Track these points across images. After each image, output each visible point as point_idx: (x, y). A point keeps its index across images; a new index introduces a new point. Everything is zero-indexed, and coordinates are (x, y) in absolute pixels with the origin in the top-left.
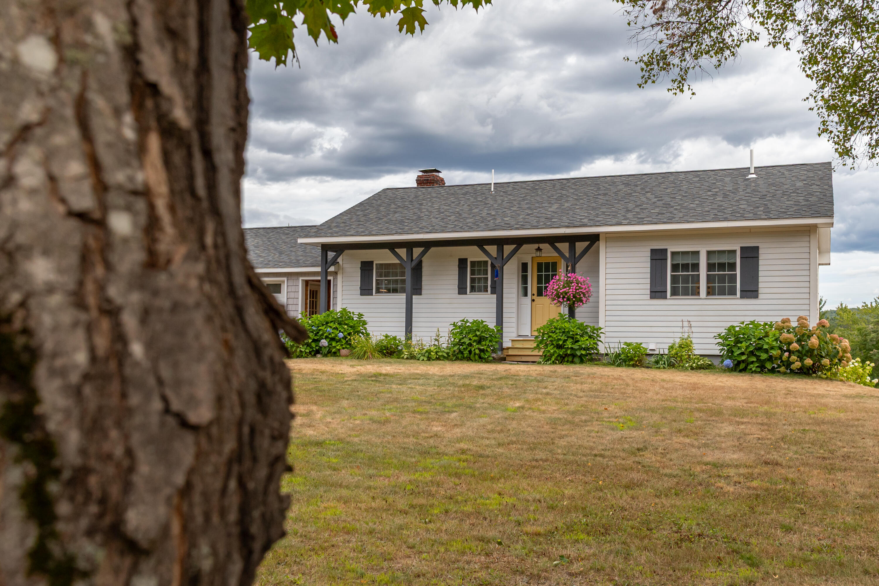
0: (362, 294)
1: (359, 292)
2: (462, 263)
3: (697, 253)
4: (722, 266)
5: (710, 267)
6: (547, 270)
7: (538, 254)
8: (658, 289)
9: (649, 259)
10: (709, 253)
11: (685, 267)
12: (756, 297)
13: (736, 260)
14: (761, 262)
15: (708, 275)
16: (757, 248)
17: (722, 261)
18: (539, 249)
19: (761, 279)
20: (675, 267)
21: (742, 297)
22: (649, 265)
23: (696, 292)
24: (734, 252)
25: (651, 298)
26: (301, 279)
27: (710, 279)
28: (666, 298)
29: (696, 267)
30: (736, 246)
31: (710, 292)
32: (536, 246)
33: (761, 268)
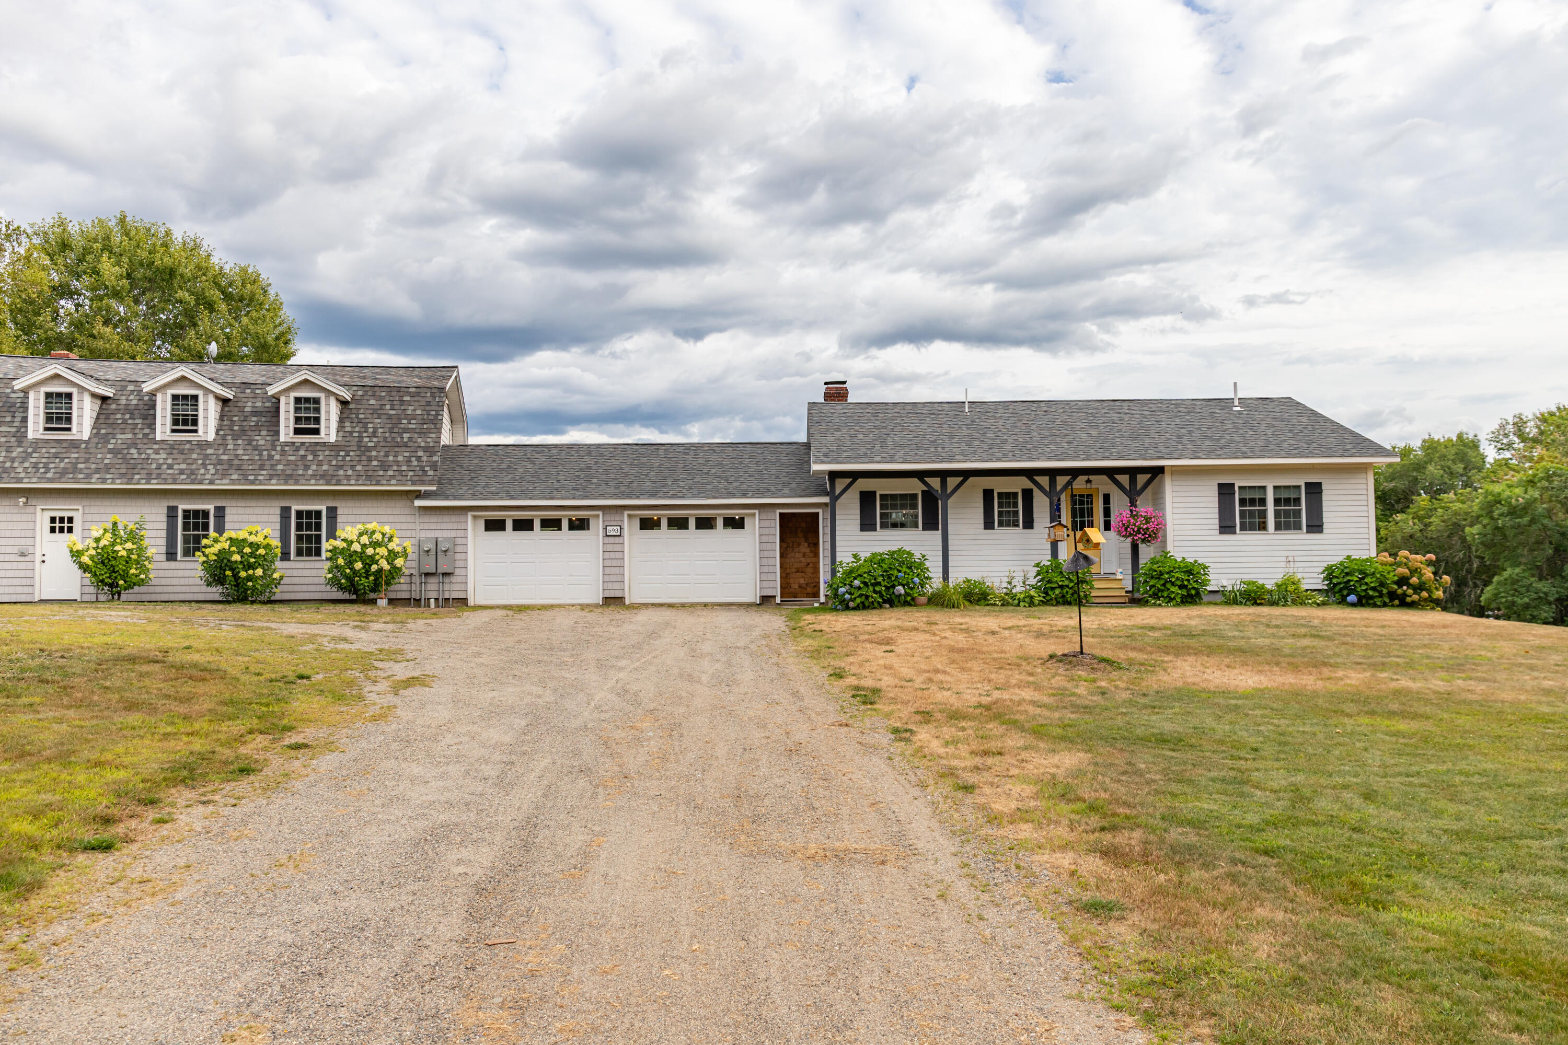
0: (862, 530)
1: (858, 527)
2: (988, 495)
3: (1264, 488)
4: (1287, 501)
5: (1277, 501)
6: (1082, 503)
7: (1089, 486)
8: (1228, 524)
9: (1216, 494)
10: (1275, 487)
11: (1252, 502)
12: (1321, 531)
13: (1300, 494)
14: (1324, 498)
15: (1275, 510)
16: (1320, 484)
17: (1287, 496)
18: (1089, 481)
19: (1324, 514)
20: (1243, 502)
21: (1308, 532)
22: (1217, 499)
23: (1263, 527)
24: (1299, 487)
25: (1221, 533)
26: (778, 511)
27: (1277, 514)
28: (1235, 533)
29: (1263, 501)
30: (1300, 481)
31: (1278, 527)
32: (1086, 478)
33: (1324, 503)
